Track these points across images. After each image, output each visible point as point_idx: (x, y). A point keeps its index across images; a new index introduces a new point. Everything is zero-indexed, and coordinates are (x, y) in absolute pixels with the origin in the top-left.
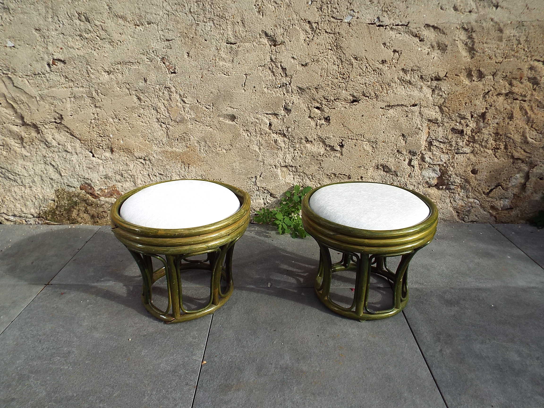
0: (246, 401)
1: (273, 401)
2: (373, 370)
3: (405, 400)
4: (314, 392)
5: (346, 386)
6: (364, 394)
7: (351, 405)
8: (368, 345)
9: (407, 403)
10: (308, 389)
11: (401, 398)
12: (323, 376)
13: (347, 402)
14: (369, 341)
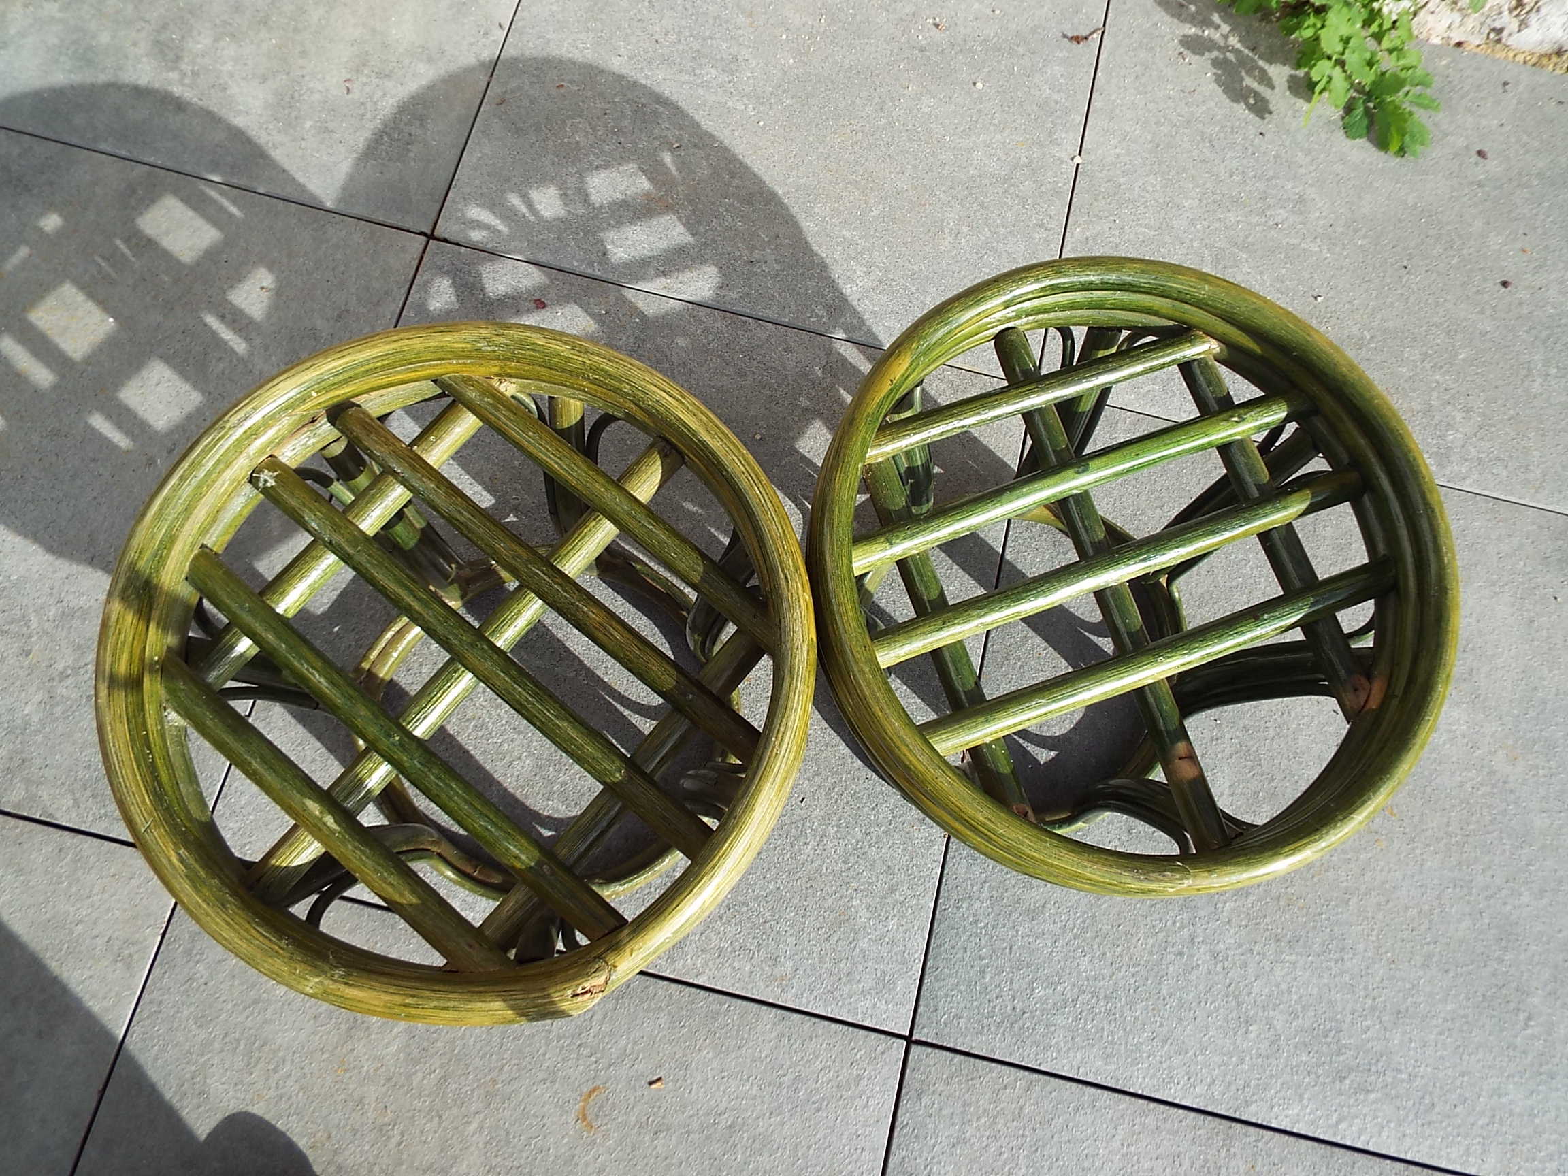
0: (1084, 922)
1: (1161, 936)
2: (1470, 894)
3: (1529, 1018)
4: (1279, 930)
5: (1375, 933)
6: (1421, 973)
7: (1374, 999)
8: (1483, 789)
9: (1529, 1031)
10: (1265, 916)
11: (1518, 1010)
12: (1315, 879)
13: (1366, 988)
14: (1492, 773)
